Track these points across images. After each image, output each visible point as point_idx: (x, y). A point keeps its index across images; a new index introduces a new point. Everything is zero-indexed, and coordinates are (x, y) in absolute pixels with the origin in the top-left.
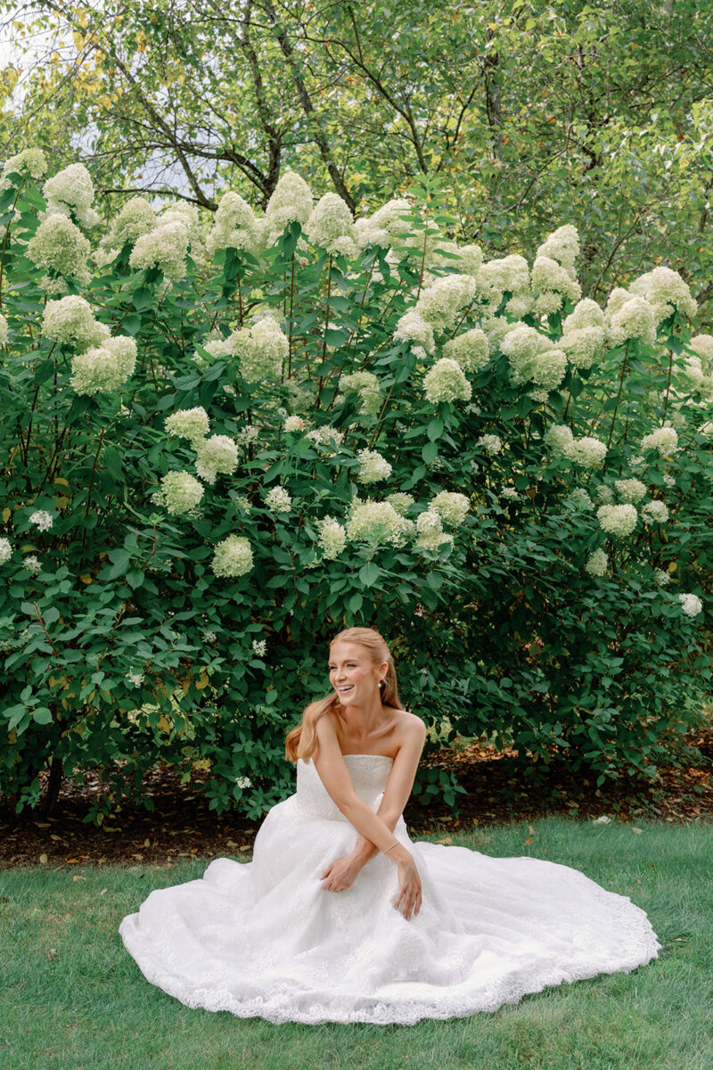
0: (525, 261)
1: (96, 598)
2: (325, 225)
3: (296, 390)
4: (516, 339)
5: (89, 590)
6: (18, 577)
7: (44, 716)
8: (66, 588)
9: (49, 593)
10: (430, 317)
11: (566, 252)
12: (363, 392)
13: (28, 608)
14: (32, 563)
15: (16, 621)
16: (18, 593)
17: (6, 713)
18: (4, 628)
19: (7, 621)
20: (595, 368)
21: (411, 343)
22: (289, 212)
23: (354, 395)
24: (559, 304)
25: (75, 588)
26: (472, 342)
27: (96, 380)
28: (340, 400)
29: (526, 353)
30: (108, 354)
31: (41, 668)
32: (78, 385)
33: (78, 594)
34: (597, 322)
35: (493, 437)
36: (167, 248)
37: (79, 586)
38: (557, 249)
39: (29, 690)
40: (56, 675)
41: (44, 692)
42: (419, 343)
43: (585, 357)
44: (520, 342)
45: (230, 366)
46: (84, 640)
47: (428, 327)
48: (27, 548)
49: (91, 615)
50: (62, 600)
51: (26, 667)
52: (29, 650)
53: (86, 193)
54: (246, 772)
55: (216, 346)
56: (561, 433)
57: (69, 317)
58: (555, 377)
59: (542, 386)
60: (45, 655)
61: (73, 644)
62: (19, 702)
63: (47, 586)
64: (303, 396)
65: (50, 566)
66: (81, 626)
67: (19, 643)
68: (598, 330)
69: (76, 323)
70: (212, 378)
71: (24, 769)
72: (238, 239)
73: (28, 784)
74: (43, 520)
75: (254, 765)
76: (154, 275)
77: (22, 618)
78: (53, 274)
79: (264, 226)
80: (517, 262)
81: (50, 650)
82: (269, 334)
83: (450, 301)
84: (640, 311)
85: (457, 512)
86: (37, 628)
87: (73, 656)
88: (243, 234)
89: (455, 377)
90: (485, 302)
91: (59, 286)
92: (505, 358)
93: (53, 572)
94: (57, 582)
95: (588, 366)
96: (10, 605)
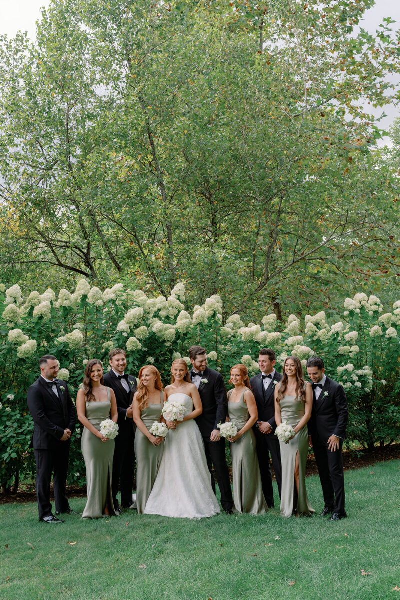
0: (165, 298)
1: (28, 419)
2: (93, 297)
3: (90, 348)
5: (26, 417)
6: (4, 415)
7: (14, 455)
8: (18, 416)
9: (14, 418)
10: (129, 323)
11: (181, 292)
12: (110, 348)
13: (8, 424)
14: (8, 409)
15: (4, 428)
16: (5, 419)
17: (3, 456)
18: (1, 430)
19: (2, 428)
20: (187, 333)
21: (123, 332)
22: (83, 292)
23: (107, 349)
24: (177, 312)
25: (21, 417)
26: (142, 330)
27: (25, 354)
28: (103, 351)
29: (161, 331)
30: (28, 346)
31: (13, 441)
32: (20, 355)
33: (22, 418)
34: (187, 318)
36: (44, 310)
37: (22, 416)
38: (177, 292)
39: (9, 448)
40: (17, 443)
41: (14, 449)
42: (124, 332)
43: (183, 330)
44: (158, 328)
45: (66, 345)
46: (26, 432)
47: (128, 326)
48: (6, 406)
49: (27, 425)
50: (18, 421)
51: (8, 442)
52: (9, 436)
53: (19, 294)
54: (78, 471)
55: (62, 339)
56: (177, 355)
57: (16, 335)
58: (172, 338)
59: (168, 341)
60: (14, 437)
61: (22, 433)
62: (7, 452)
63: (13, 416)
64: (92, 350)
65: (14, 410)
66: (24, 429)
67: (6, 434)
69: (19, 337)
70: (60, 349)
71: (8, 475)
72: (66, 304)
73: (10, 479)
74: (11, 397)
75: (80, 470)
76: (41, 318)
77: (6, 427)
78: (11, 322)
79: (76, 297)
80: (162, 299)
81: (15, 435)
82: (77, 334)
84: (201, 314)
86: (11, 429)
87: (22, 437)
88: (68, 302)
89: (135, 342)
90: (148, 314)
91: (12, 325)
92: (155, 333)
93: (15, 412)
94: (16, 415)
95: (185, 332)
96: (3, 423)
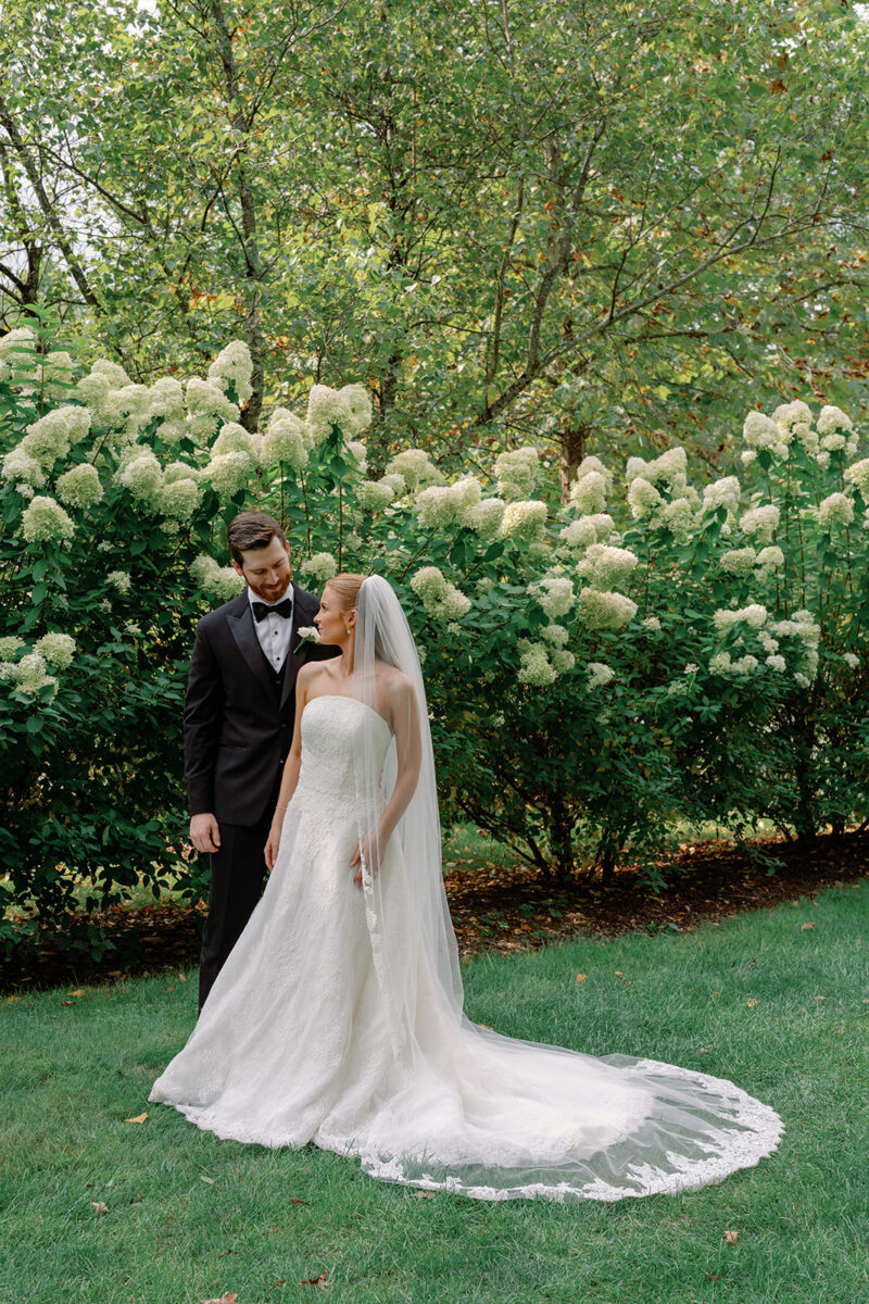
4: (134, 470)
10: (40, 452)
11: (236, 369)
21: (19, 480)
24: (214, 427)
26: (79, 477)
29: (148, 484)
34: (241, 446)
35: (122, 573)
38: (226, 368)
42: (26, 480)
43: (228, 484)
44: (138, 473)
47: (35, 463)
56: (205, 564)
58: (190, 508)
59: (172, 517)
68: (242, 455)
80: (169, 386)
83: (54, 435)
84: (284, 433)
85: (61, 653)
89: (52, 514)
92: (127, 491)
95: (233, 492)
